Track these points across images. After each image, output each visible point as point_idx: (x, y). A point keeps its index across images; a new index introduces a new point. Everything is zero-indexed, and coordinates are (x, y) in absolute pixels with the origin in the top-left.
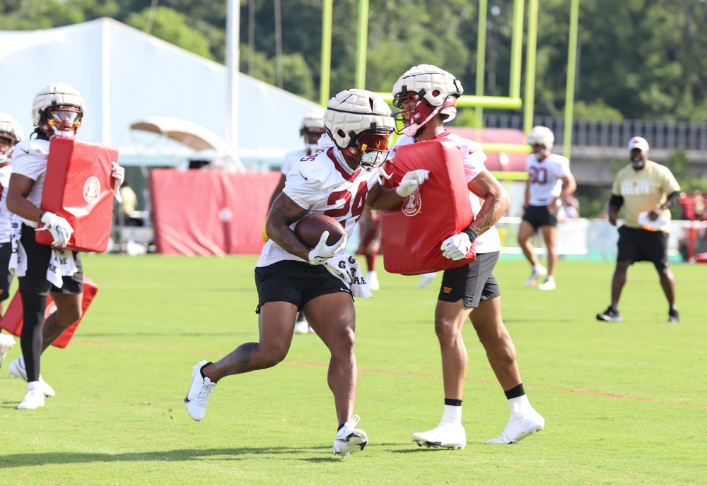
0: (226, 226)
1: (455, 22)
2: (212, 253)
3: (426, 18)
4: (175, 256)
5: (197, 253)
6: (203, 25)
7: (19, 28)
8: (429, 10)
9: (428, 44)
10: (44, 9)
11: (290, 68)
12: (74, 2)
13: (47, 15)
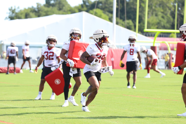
0: (113, 62)
1: (170, 11)
3: (162, 11)
6: (107, 13)
7: (63, 14)
8: (163, 9)
9: (163, 17)
10: (69, 9)
11: (128, 23)
12: (76, 7)
13: (70, 11)
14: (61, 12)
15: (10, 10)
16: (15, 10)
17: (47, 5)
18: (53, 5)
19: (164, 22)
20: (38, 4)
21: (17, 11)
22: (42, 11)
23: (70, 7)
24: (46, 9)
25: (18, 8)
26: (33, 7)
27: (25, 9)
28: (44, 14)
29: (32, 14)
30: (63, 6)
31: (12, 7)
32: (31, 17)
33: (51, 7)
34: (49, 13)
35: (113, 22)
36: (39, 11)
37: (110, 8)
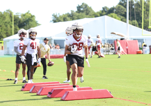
6: (119, 16)
7: (89, 17)
10: (93, 14)
11: (134, 23)
12: (98, 13)
13: (94, 15)
14: (88, 16)
15: (53, 15)
16: (56, 15)
17: (78, 11)
18: (82, 12)
20: (72, 11)
21: (58, 16)
22: (75, 16)
23: (94, 13)
24: (78, 14)
25: (59, 14)
26: (68, 13)
27: (64, 15)
28: (77, 17)
29: (68, 18)
30: (89, 12)
31: (54, 14)
32: (67, 20)
33: (81, 13)
34: (80, 17)
35: (127, 22)
36: (73, 15)
37: (122, 12)
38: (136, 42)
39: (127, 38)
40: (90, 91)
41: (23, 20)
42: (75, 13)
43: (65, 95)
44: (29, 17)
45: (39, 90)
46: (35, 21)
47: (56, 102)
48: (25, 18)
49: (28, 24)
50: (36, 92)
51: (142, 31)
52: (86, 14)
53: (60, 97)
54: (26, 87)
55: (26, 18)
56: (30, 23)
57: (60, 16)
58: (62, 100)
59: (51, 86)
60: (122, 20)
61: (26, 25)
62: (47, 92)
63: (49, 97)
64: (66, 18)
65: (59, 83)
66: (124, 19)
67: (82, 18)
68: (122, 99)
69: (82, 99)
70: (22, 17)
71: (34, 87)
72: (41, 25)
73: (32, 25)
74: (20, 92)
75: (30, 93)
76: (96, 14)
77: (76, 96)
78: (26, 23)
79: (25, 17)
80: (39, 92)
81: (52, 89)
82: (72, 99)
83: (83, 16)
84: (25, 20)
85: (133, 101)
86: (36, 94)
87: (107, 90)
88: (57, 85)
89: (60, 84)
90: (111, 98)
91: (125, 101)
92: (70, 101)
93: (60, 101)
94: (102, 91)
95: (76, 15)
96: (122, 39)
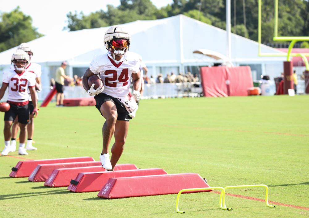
0: (228, 86)
1: (299, 10)
2: (223, 96)
3: (288, 10)
4: (210, 97)
5: (218, 96)
6: (208, 15)
7: (145, 19)
8: (290, 7)
9: (289, 19)
10: (153, 12)
11: (240, 30)
12: (162, 9)
13: (155, 14)
14: (143, 16)
15: (68, 16)
16: (75, 15)
17: (122, 7)
18: (131, 7)
19: (291, 26)
20: (109, 7)
21: (79, 17)
22: (114, 16)
23: (156, 9)
24: (120, 13)
25: (81, 13)
26: (102, 11)
27: (93, 14)
28: (118, 20)
29: (100, 21)
30: (145, 8)
31: (70, 13)
32: (99, 26)
33: (128, 10)
34: (125, 19)
35: (227, 29)
36: (111, 16)
37: (213, 9)
38: (247, 69)
39: (227, 62)
40: (161, 177)
41: (7, 25)
42: (115, 10)
43: (107, 187)
44: (20, 19)
45: (49, 176)
46: (31, 28)
47: (89, 201)
48: (10, 23)
49: (18, 35)
50: (43, 180)
51: (259, 46)
52: (139, 12)
53: (96, 191)
54: (21, 168)
55: (13, 22)
56: (22, 33)
57: (83, 17)
58: (101, 197)
59: (76, 166)
60: (213, 24)
61: (13, 37)
62: (67, 180)
63: (72, 190)
64: (96, 21)
65: (93, 160)
66: (218, 22)
67: (131, 21)
68: (233, 195)
69: (145, 194)
70: (4, 19)
71: (38, 168)
72: (43, 36)
73: (24, 36)
74: (8, 179)
75: (30, 181)
76: (160, 12)
77: (131, 189)
78: (13, 33)
79: (10, 21)
80: (50, 180)
81: (79, 174)
82: (123, 196)
83: (131, 17)
84: (10, 27)
85: (257, 199)
86: (42, 184)
87: (198, 175)
88: (88, 165)
89: (95, 162)
90: (208, 192)
91: (238, 198)
92: (119, 199)
93: (98, 200)
94: (188, 177)
95: (118, 14)
96: (216, 65)
